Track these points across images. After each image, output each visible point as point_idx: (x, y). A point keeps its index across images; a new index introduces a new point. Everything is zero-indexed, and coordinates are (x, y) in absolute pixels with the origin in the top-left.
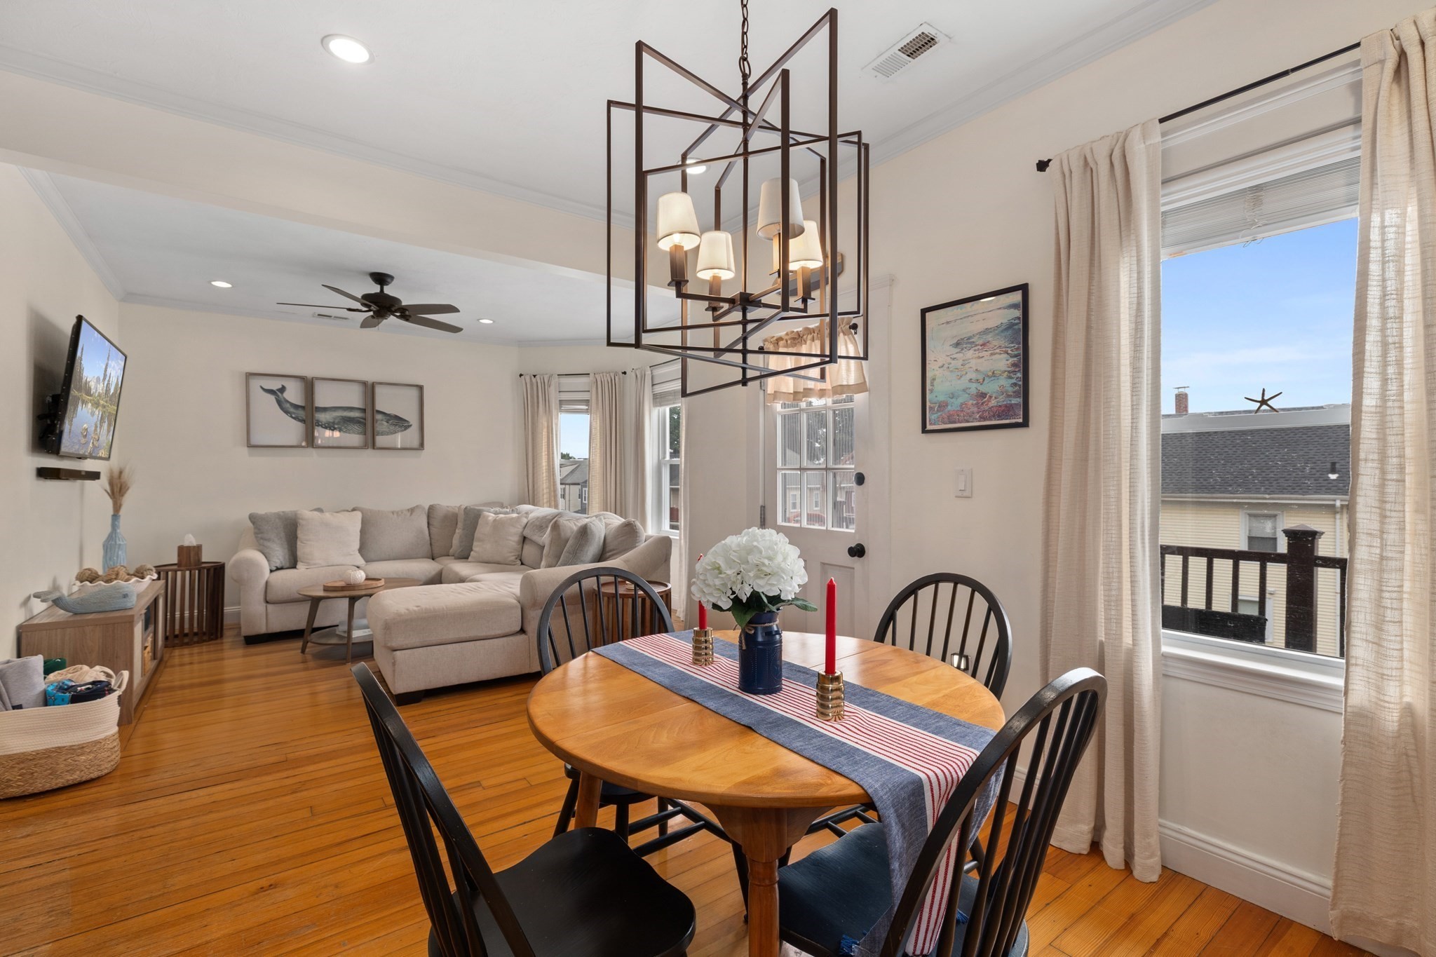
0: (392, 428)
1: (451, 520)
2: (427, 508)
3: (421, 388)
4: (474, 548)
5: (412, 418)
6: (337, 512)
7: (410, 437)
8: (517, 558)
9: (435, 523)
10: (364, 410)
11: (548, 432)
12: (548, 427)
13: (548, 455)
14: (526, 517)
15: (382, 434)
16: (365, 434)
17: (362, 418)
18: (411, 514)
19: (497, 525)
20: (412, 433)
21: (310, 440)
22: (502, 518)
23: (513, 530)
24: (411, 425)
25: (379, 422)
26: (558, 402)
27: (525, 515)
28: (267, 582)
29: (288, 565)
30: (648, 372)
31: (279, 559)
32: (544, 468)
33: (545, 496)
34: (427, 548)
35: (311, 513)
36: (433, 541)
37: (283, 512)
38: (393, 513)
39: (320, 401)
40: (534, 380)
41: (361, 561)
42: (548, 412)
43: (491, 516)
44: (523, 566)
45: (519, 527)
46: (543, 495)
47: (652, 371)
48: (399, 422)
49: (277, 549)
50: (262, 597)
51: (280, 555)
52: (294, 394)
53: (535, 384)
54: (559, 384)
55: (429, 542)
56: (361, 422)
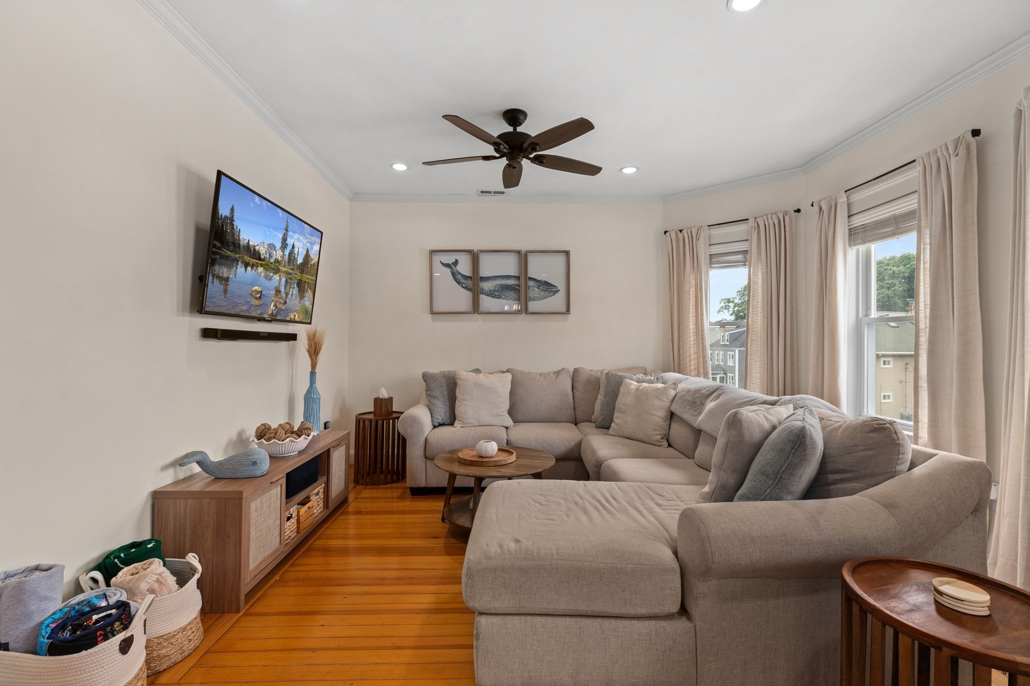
0: (542, 293)
1: (594, 384)
2: (572, 370)
3: (567, 253)
4: (614, 420)
5: (560, 284)
6: (490, 374)
7: (556, 302)
8: (663, 438)
9: (579, 386)
10: (518, 278)
11: (696, 291)
12: (696, 285)
13: (697, 316)
14: (674, 389)
15: (534, 299)
16: (519, 300)
17: (517, 286)
18: (557, 377)
19: (641, 396)
20: (560, 297)
21: (476, 308)
22: (645, 387)
23: (658, 403)
24: (559, 290)
25: (531, 288)
26: (708, 257)
27: (673, 386)
28: (426, 439)
29: (448, 422)
30: (843, 199)
31: (441, 416)
32: (692, 331)
33: (692, 362)
34: (570, 411)
35: (467, 373)
36: (576, 405)
37: (448, 371)
38: (540, 375)
39: (485, 272)
40: (680, 235)
41: (509, 422)
42: (697, 268)
43: (634, 384)
44: (670, 449)
45: (666, 400)
46: (691, 361)
47: (848, 197)
48: (548, 288)
49: (440, 406)
50: (422, 453)
51: (442, 413)
52: (464, 267)
53: (681, 239)
54: (709, 236)
55: (573, 406)
56: (515, 289)
